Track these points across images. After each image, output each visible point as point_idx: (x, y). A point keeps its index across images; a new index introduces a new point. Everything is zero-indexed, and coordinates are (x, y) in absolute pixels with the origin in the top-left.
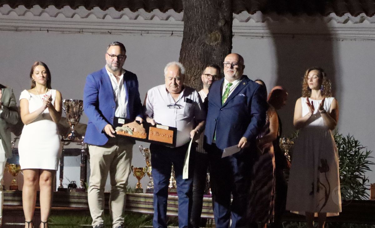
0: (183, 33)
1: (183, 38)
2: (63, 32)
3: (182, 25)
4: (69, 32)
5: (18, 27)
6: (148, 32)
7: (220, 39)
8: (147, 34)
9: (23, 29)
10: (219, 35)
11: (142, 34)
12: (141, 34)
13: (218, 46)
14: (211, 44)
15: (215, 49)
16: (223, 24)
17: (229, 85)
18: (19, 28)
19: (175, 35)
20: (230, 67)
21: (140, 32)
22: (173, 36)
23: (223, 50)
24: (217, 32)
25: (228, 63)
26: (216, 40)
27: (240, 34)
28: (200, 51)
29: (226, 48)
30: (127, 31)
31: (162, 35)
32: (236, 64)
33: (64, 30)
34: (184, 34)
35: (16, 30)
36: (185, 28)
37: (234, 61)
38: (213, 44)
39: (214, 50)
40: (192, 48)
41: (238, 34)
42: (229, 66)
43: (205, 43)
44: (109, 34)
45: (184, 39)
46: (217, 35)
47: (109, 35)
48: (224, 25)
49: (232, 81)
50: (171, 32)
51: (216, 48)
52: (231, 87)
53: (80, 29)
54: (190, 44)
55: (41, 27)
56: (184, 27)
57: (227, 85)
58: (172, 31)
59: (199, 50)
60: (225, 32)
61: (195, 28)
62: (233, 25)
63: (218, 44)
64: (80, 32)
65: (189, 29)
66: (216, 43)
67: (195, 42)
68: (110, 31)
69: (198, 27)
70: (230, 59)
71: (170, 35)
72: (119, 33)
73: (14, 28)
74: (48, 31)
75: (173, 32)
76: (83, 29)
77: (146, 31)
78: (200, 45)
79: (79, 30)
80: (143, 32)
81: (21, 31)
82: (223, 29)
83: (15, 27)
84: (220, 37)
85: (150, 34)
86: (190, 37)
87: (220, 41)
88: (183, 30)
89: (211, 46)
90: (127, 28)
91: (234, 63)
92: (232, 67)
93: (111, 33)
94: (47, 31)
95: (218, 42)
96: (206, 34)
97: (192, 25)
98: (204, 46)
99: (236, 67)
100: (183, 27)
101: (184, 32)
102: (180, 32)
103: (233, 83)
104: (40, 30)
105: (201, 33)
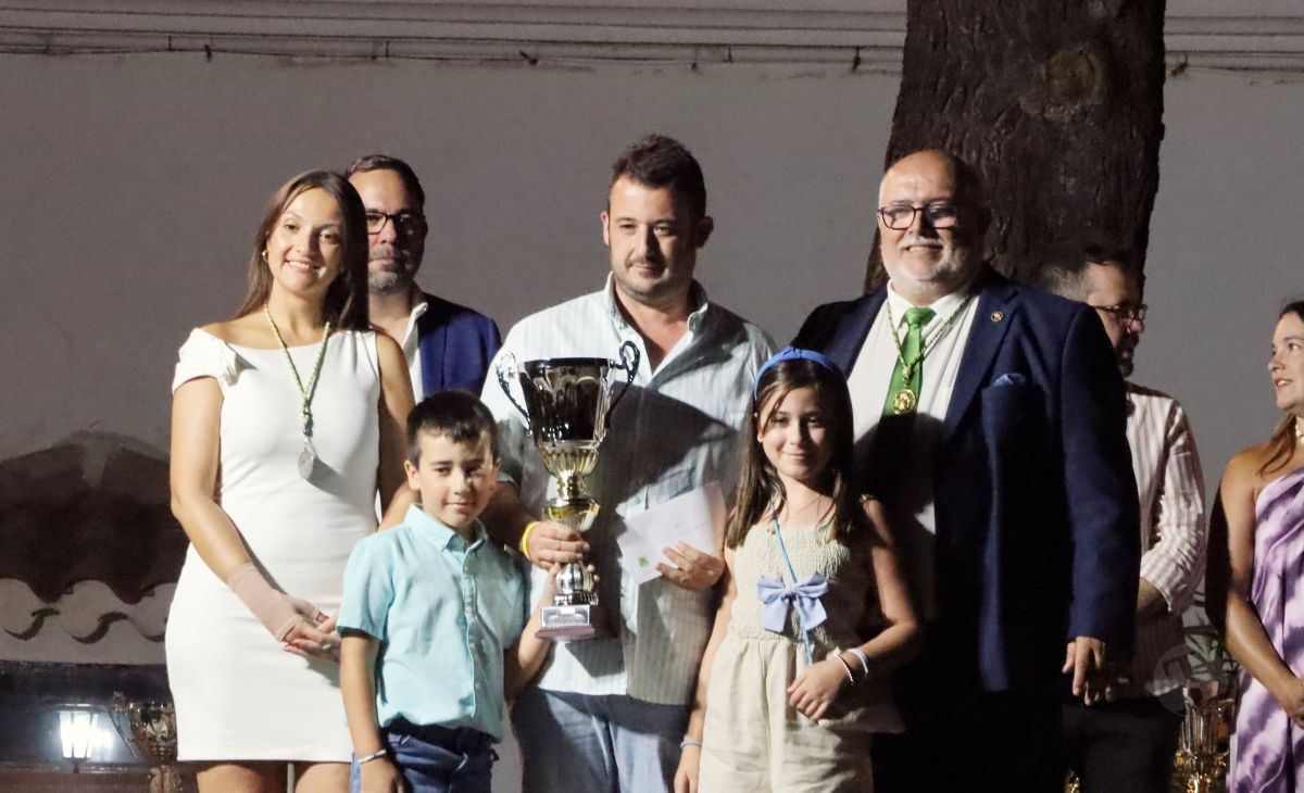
0: (900, 55)
1: (902, 85)
2: (286, 58)
3: (898, 14)
4: (316, 60)
5: (55, 31)
6: (725, 52)
7: (1096, 89)
8: (724, 65)
9: (79, 41)
10: (1092, 69)
11: (699, 66)
12: (694, 66)
13: (1090, 122)
14: (1051, 113)
15: (1073, 138)
16: (1115, 13)
17: (911, 318)
18: (58, 40)
19: (872, 67)
20: (916, 226)
21: (689, 52)
22: (863, 72)
23: (1115, 147)
24: (1081, 52)
25: (904, 208)
26: (1076, 91)
27: (1218, 61)
28: (992, 148)
29: (1127, 135)
30: (622, 52)
31: (801, 68)
32: (947, 211)
33: (290, 46)
34: (906, 61)
35: (47, 51)
36: (910, 29)
37: (936, 193)
38: (1063, 114)
39: (1066, 145)
40: (946, 137)
41: (1207, 60)
42: (910, 221)
43: (1015, 112)
44: (526, 63)
45: (907, 91)
46: (1083, 69)
47: (525, 74)
48: (1121, 15)
49: (932, 302)
50: (851, 54)
51: (1077, 134)
52: (926, 329)
53: (377, 40)
54: (936, 115)
55: (171, 35)
56: (909, 25)
57: (905, 319)
58: (858, 48)
59: (986, 148)
60: (1125, 46)
61: (965, 31)
62: (1168, 13)
63: (1084, 113)
64: (374, 57)
65: (931, 39)
66: (1077, 107)
67: (961, 106)
68: (529, 50)
69: (983, 23)
70: (908, 185)
71: (849, 66)
72: (583, 63)
73: (36, 40)
74: (209, 55)
75: (862, 54)
76: (388, 40)
77: (721, 49)
78: (988, 120)
79: (368, 48)
80: (704, 53)
81: (70, 51)
82: (1116, 34)
83: (38, 31)
84: (1099, 76)
85: (741, 65)
86: (938, 78)
87: (1095, 97)
88: (900, 38)
89: (1046, 122)
90: (617, 34)
91: (935, 207)
92: (927, 229)
93: (534, 62)
94: (204, 54)
95: (1088, 102)
96: (1021, 61)
97: (947, 16)
98: (1010, 122)
99: (944, 222)
100: (903, 22)
101: (906, 49)
102: (888, 55)
103: (933, 307)
104: (170, 49)
105: (997, 61)
